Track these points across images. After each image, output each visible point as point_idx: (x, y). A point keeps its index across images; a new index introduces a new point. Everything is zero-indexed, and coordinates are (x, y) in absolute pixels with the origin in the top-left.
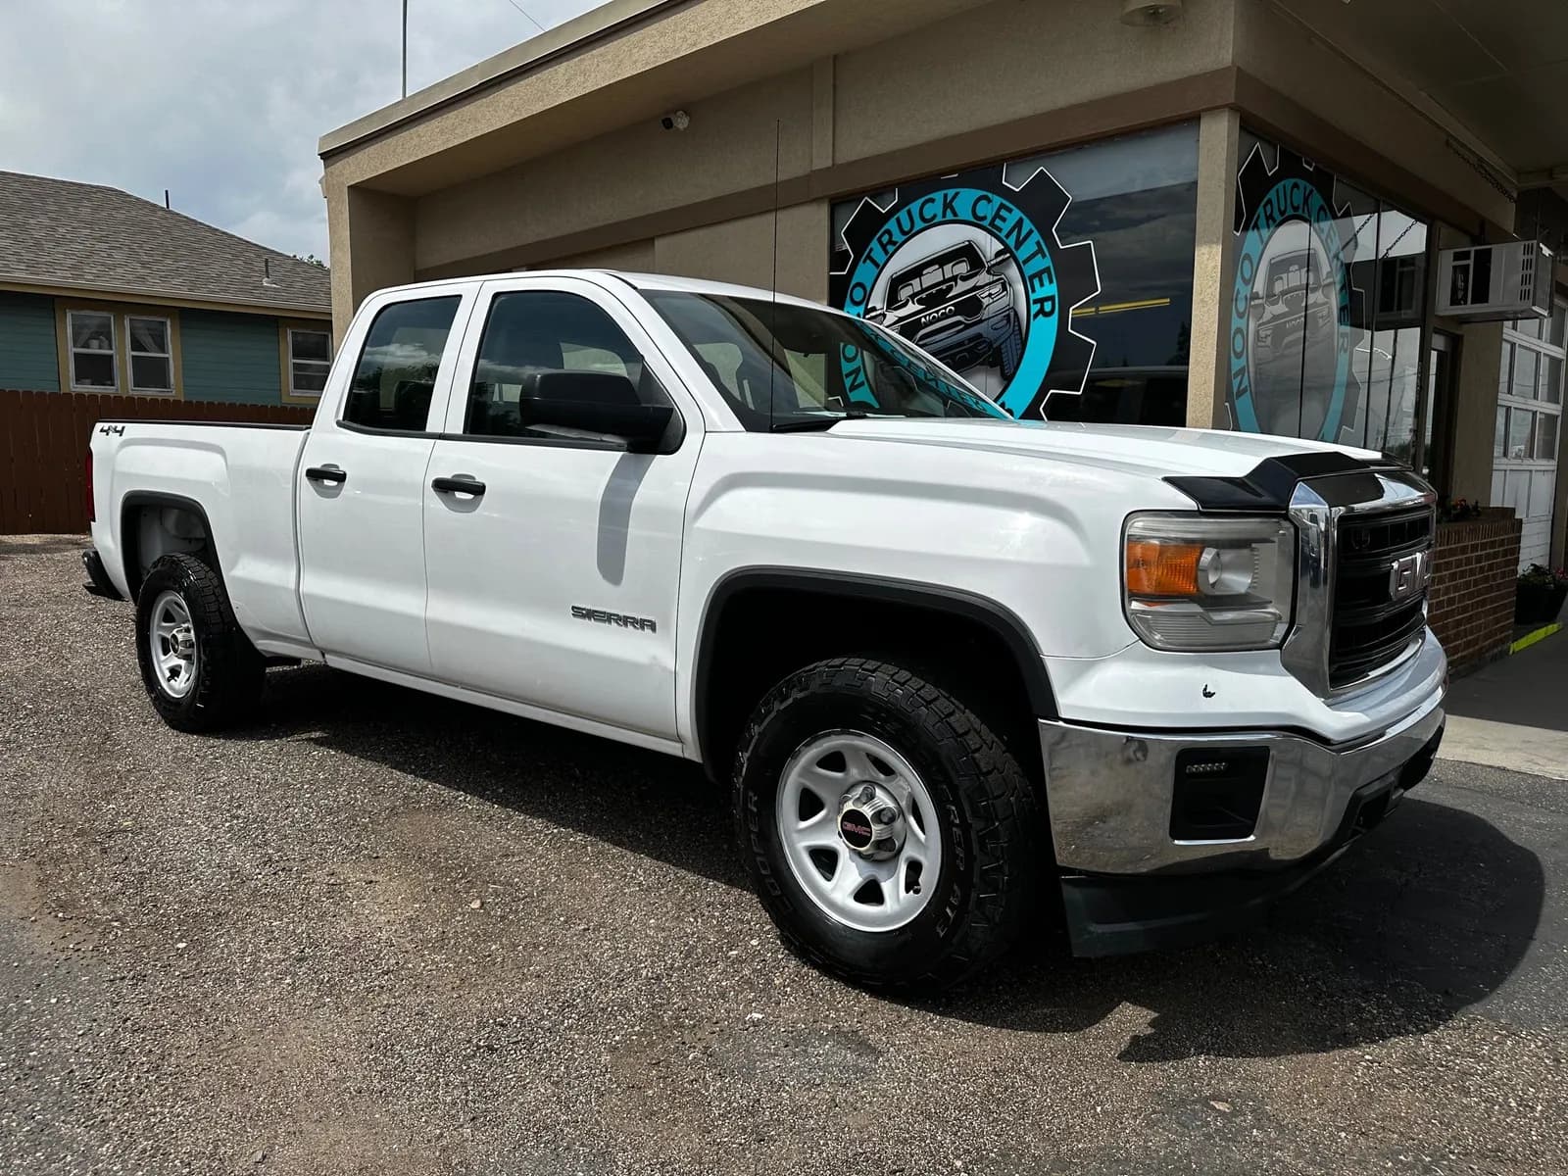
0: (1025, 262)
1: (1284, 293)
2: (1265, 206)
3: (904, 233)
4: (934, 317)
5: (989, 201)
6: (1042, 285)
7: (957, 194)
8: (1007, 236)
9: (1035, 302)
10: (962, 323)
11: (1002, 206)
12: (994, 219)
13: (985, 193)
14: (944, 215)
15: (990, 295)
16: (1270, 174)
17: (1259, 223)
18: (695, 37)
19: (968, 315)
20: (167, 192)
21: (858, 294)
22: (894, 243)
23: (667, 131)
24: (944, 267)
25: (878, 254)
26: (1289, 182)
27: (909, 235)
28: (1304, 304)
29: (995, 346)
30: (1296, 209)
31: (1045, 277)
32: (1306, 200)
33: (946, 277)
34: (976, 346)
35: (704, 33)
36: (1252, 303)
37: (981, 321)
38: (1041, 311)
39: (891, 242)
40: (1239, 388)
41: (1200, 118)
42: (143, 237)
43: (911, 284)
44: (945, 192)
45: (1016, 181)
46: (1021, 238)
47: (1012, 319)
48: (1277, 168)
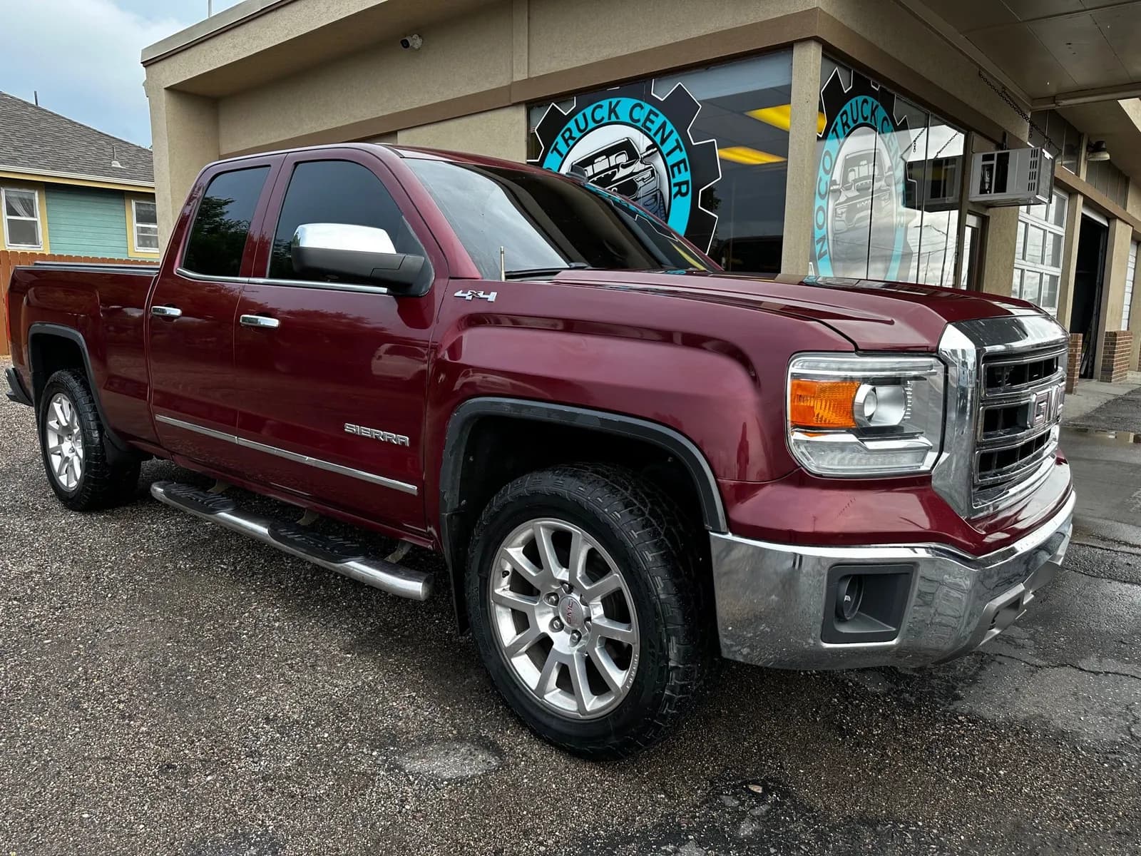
0: (668, 154)
1: (855, 181)
2: (842, 116)
3: (580, 131)
5: (642, 107)
6: (680, 172)
7: (618, 103)
8: (656, 134)
9: (675, 185)
11: (651, 112)
12: (645, 122)
13: (639, 102)
14: (610, 118)
15: (643, 179)
16: (845, 92)
17: (837, 128)
19: (628, 194)
20: (35, 92)
22: (574, 139)
23: (403, 48)
24: (610, 158)
25: (562, 147)
26: (860, 99)
27: (585, 132)
28: (871, 190)
30: (865, 119)
31: (682, 166)
32: (873, 113)
33: (611, 165)
36: (832, 188)
37: (637, 199)
38: (679, 192)
39: (571, 138)
40: (821, 250)
41: (793, 47)
42: (16, 127)
44: (610, 100)
45: (662, 92)
46: (665, 136)
47: (658, 198)
48: (851, 87)
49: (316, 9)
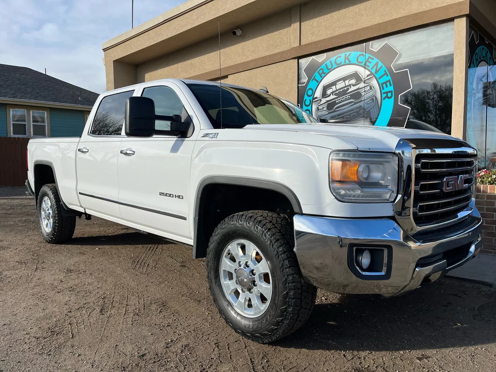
0: (379, 78)
3: (328, 69)
4: (342, 100)
5: (364, 56)
6: (387, 86)
7: (350, 55)
8: (372, 69)
9: (384, 93)
10: (353, 102)
11: (369, 57)
12: (366, 63)
13: (362, 53)
14: (345, 62)
15: (365, 91)
16: (476, 43)
19: (356, 99)
20: (45, 69)
21: (310, 93)
22: (325, 73)
23: (233, 36)
24: (345, 81)
25: (318, 78)
26: (482, 47)
27: (331, 70)
29: (367, 110)
30: (484, 57)
31: (388, 84)
33: (346, 85)
34: (359, 111)
36: (473, 92)
37: (361, 101)
38: (387, 97)
39: (323, 73)
41: (454, 19)
43: (332, 88)
44: (346, 53)
45: (376, 47)
46: (378, 69)
48: (478, 41)
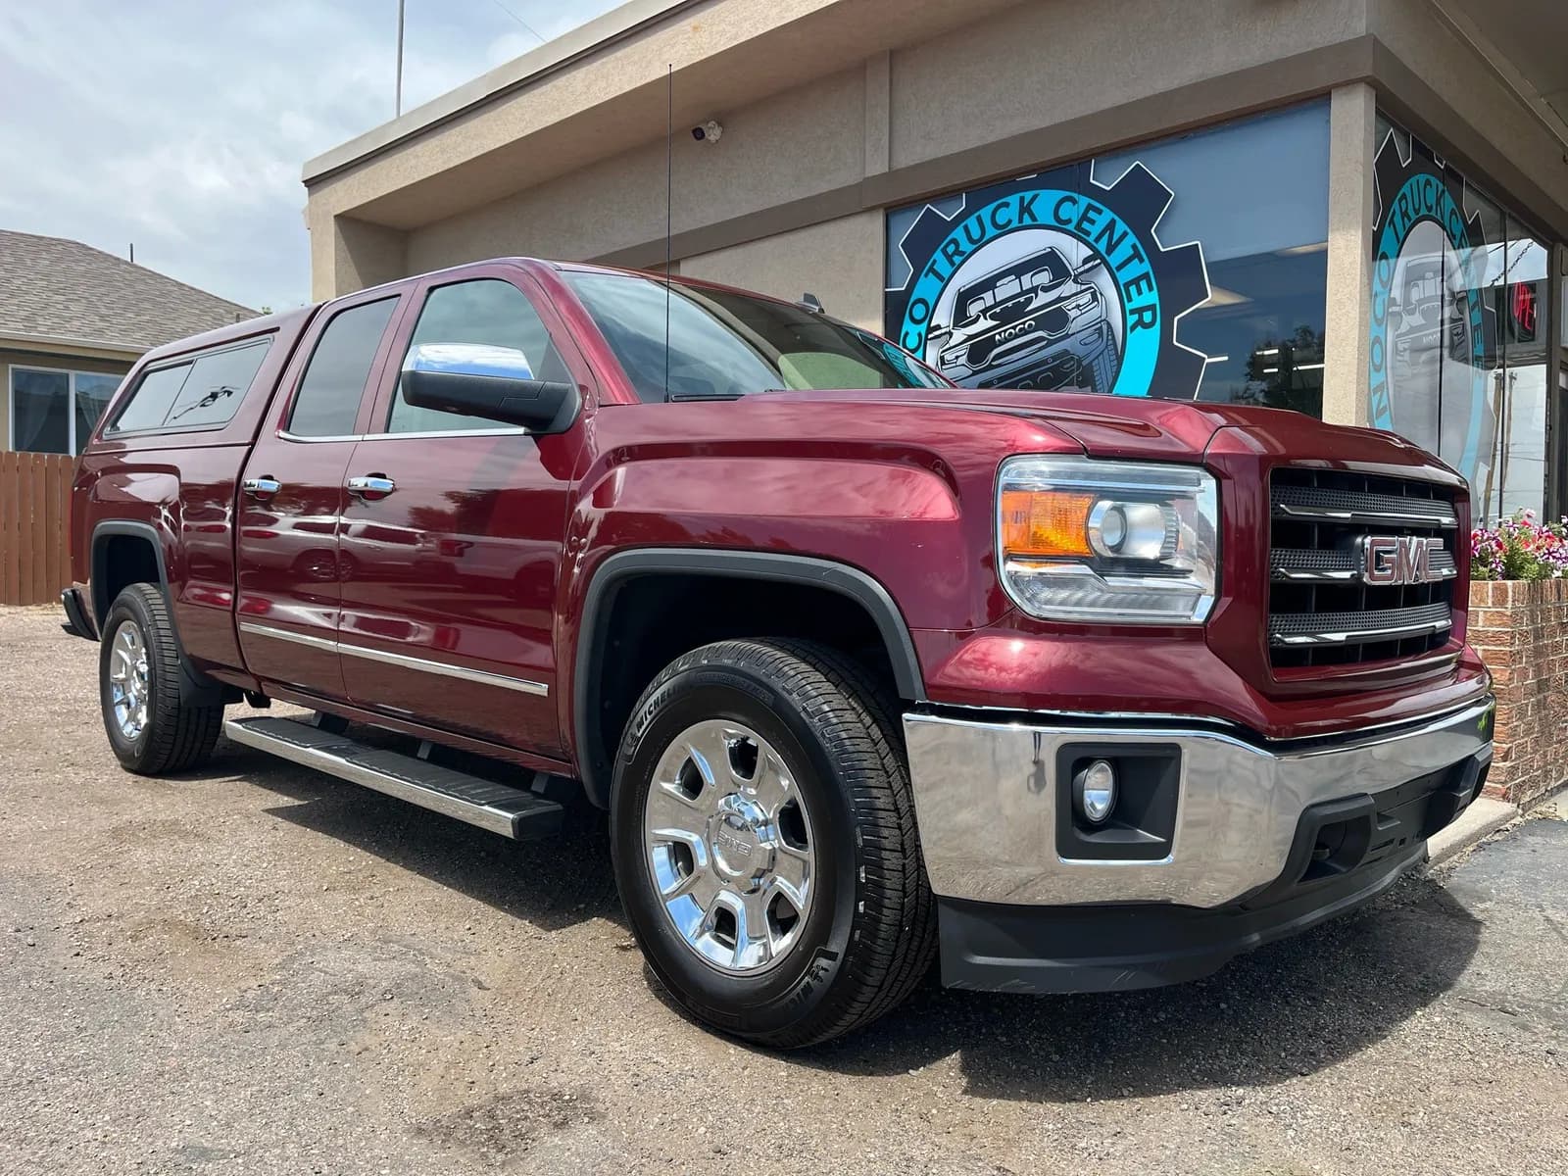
0: (1119, 268)
1: (1421, 302)
2: (1400, 202)
3: (971, 240)
5: (1074, 202)
6: (1140, 292)
7: (1035, 198)
8: (1097, 240)
9: (1132, 312)
10: (1044, 339)
12: (1080, 222)
13: (1069, 194)
14: (1021, 220)
15: (1078, 306)
16: (1404, 166)
17: (1395, 219)
18: (734, 31)
19: (1052, 329)
20: (132, 245)
21: (919, 312)
22: (962, 253)
23: (695, 140)
25: (943, 267)
27: (979, 244)
28: (1440, 318)
29: (1084, 363)
30: (1429, 209)
31: (1143, 284)
32: (1438, 200)
33: (1024, 289)
35: (746, 25)
36: (1390, 310)
37: (1068, 336)
38: (1140, 323)
39: (958, 252)
40: (1378, 406)
41: (1331, 96)
42: (102, 290)
43: (983, 298)
44: (1021, 194)
45: (1107, 179)
46: (1115, 239)
47: (1105, 331)
48: (1410, 159)
49: (570, 89)
